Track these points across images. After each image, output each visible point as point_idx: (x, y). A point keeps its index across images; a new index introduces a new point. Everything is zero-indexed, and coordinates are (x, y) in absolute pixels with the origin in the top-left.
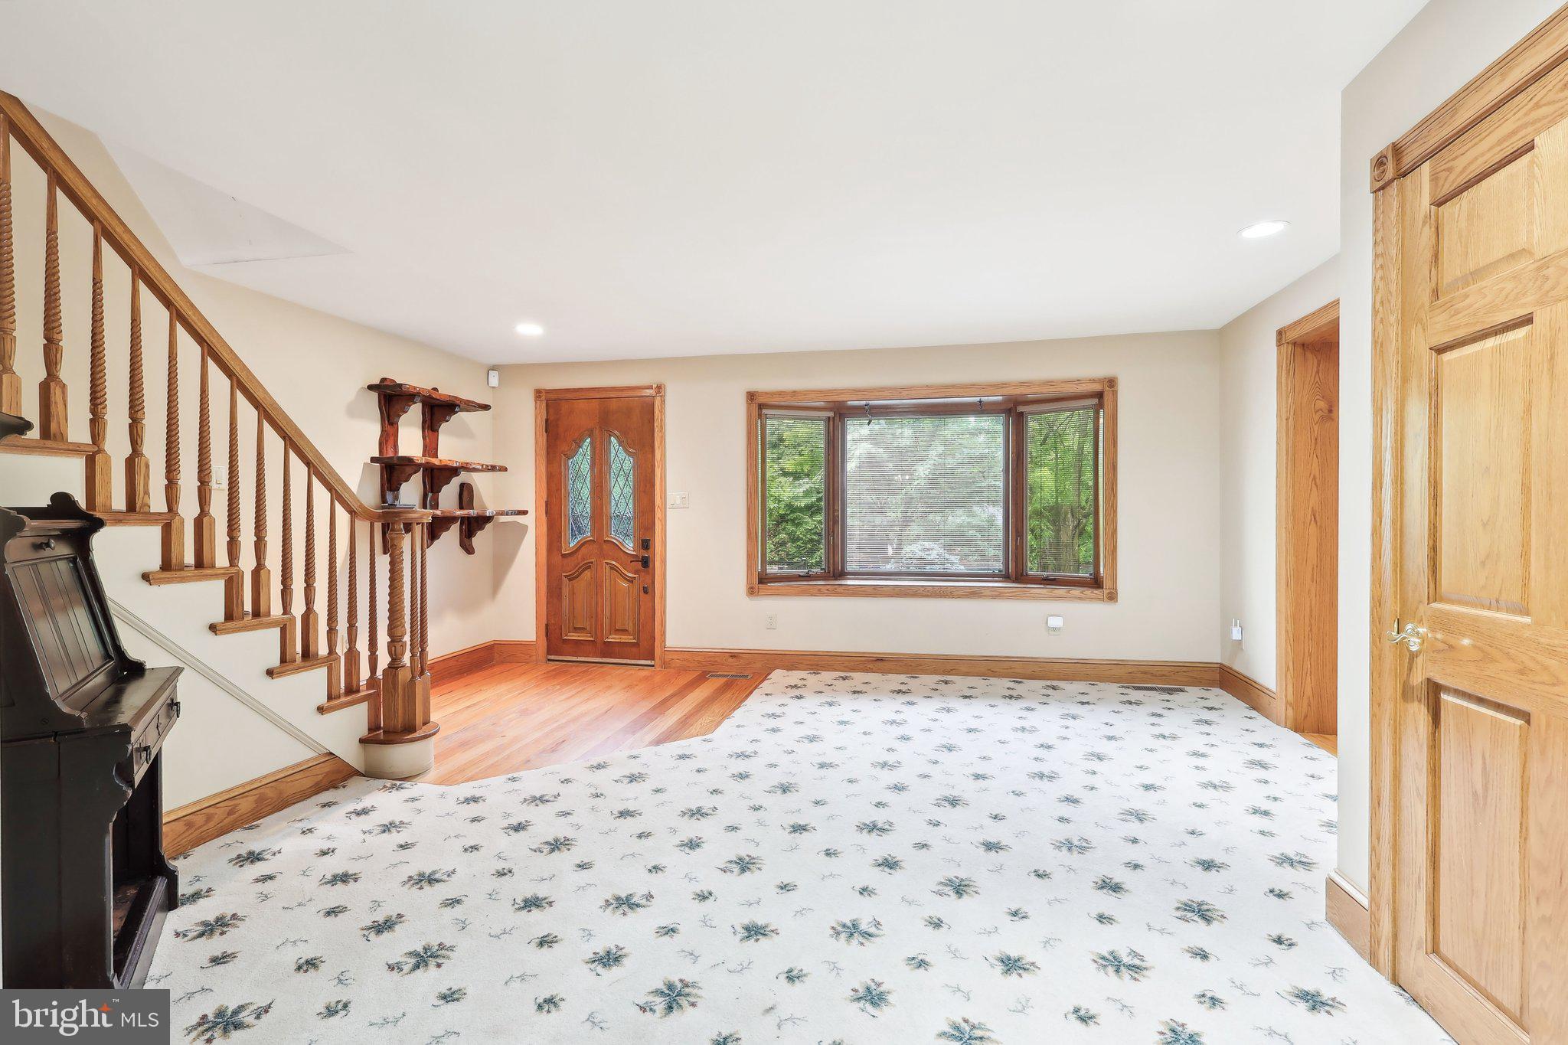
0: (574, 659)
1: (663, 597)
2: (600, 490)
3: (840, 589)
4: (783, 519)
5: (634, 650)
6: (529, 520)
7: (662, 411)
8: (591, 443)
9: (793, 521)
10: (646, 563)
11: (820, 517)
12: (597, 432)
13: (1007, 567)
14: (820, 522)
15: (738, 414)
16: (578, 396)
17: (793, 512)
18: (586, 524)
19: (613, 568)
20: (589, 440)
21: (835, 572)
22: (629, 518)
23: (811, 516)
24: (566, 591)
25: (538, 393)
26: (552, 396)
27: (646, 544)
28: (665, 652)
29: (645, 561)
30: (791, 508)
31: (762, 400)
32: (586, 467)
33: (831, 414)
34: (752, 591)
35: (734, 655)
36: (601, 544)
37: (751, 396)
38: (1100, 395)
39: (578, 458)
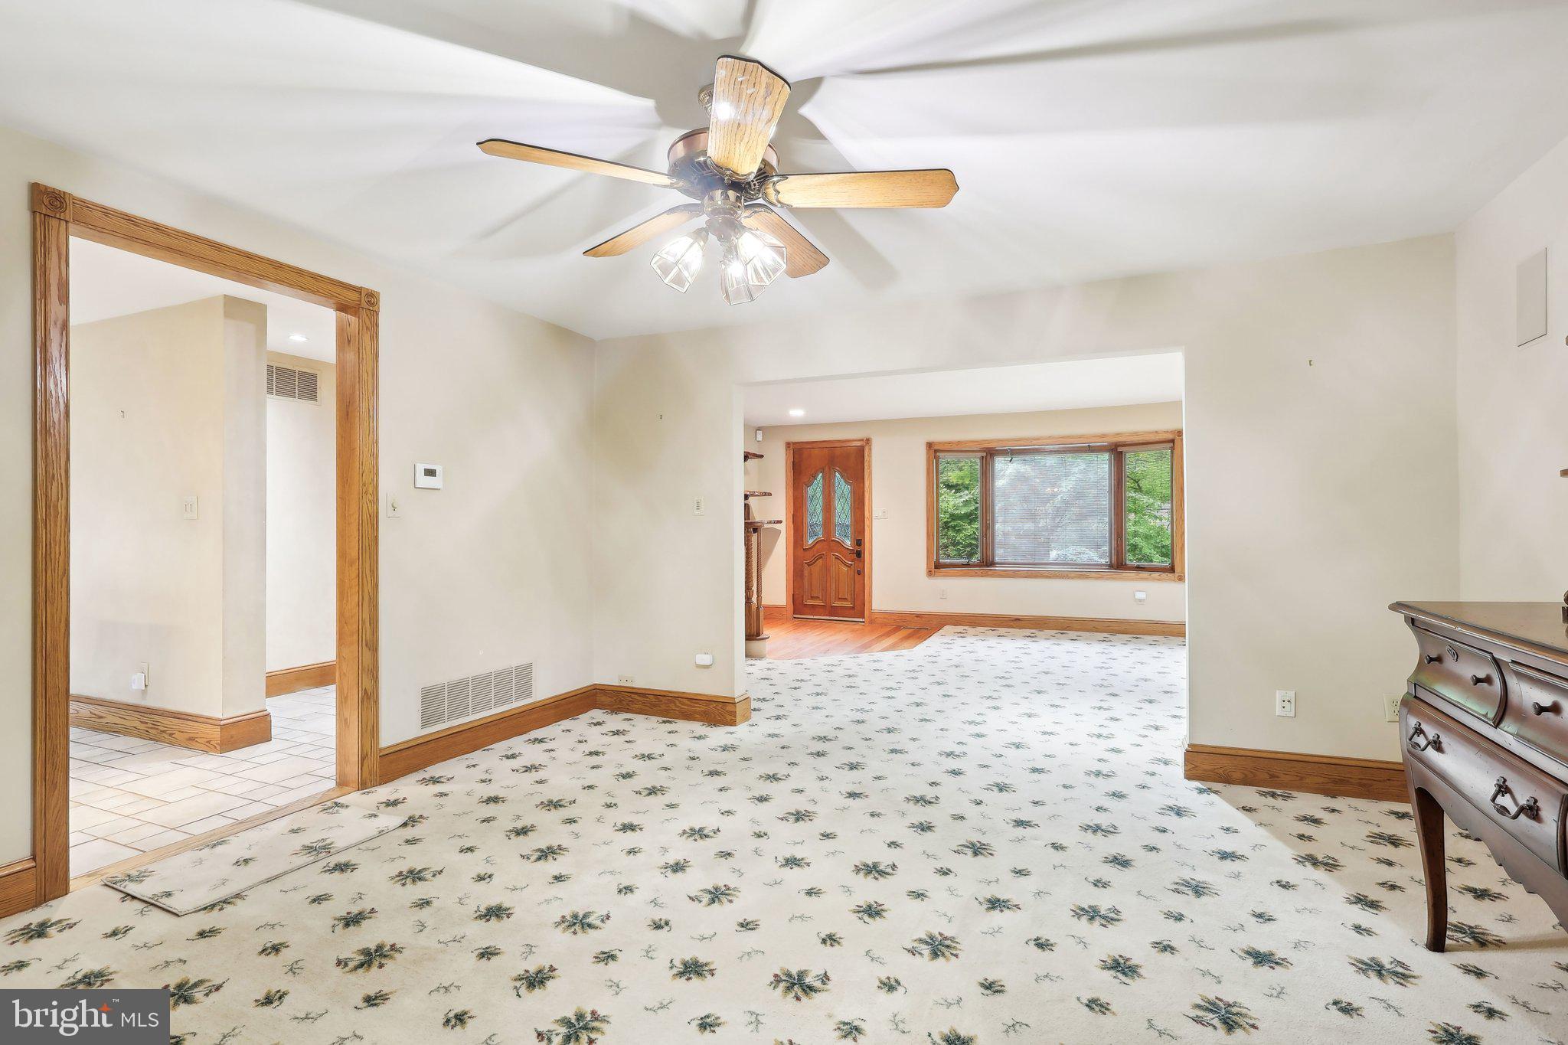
0: (812, 617)
1: (870, 577)
2: (828, 508)
3: (990, 573)
4: (946, 526)
5: (852, 612)
6: (782, 527)
7: (870, 456)
8: (823, 477)
9: (954, 527)
10: (859, 554)
11: (977, 525)
12: (827, 469)
13: (1111, 562)
14: (977, 529)
15: (920, 457)
16: (814, 446)
17: (953, 520)
18: (820, 530)
19: (837, 558)
20: (821, 475)
21: (987, 564)
22: (847, 526)
23: (970, 524)
24: (806, 573)
25: (788, 445)
26: (798, 446)
27: (859, 542)
28: (872, 612)
29: (858, 553)
30: (953, 517)
31: (937, 447)
32: (819, 494)
33: (984, 454)
34: (930, 574)
35: (918, 616)
36: (829, 542)
37: (930, 445)
38: (1173, 441)
39: (814, 486)
